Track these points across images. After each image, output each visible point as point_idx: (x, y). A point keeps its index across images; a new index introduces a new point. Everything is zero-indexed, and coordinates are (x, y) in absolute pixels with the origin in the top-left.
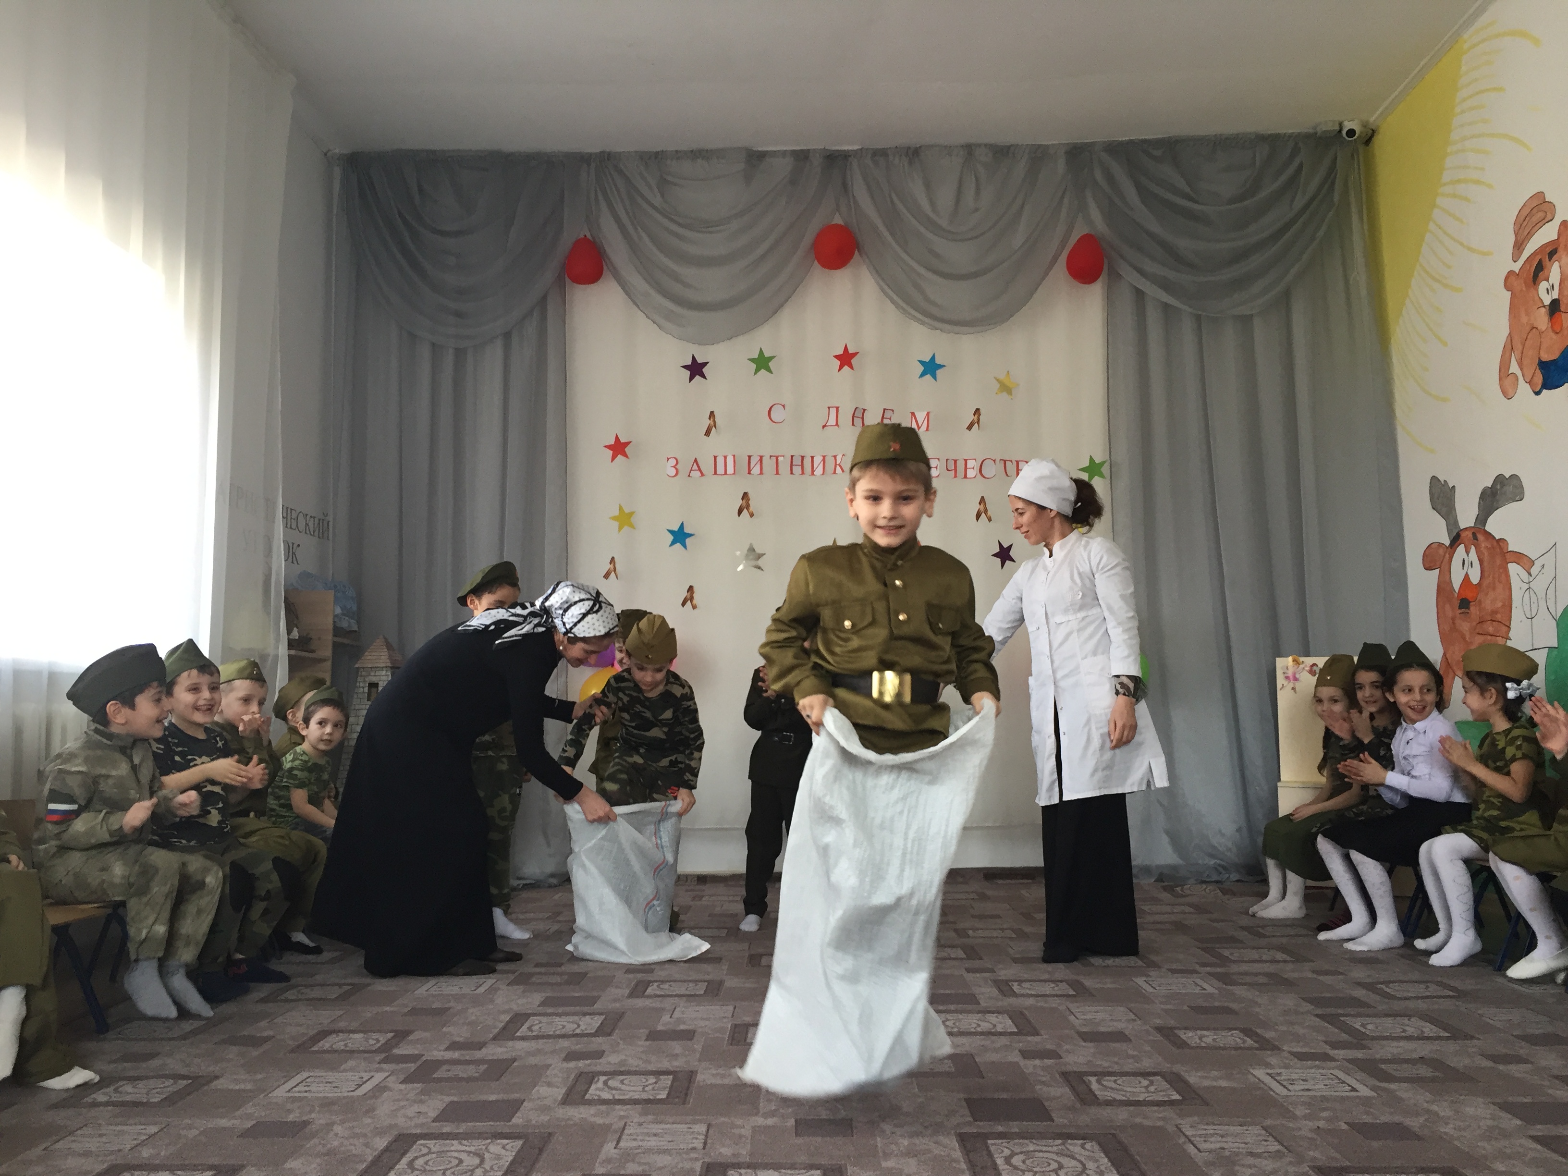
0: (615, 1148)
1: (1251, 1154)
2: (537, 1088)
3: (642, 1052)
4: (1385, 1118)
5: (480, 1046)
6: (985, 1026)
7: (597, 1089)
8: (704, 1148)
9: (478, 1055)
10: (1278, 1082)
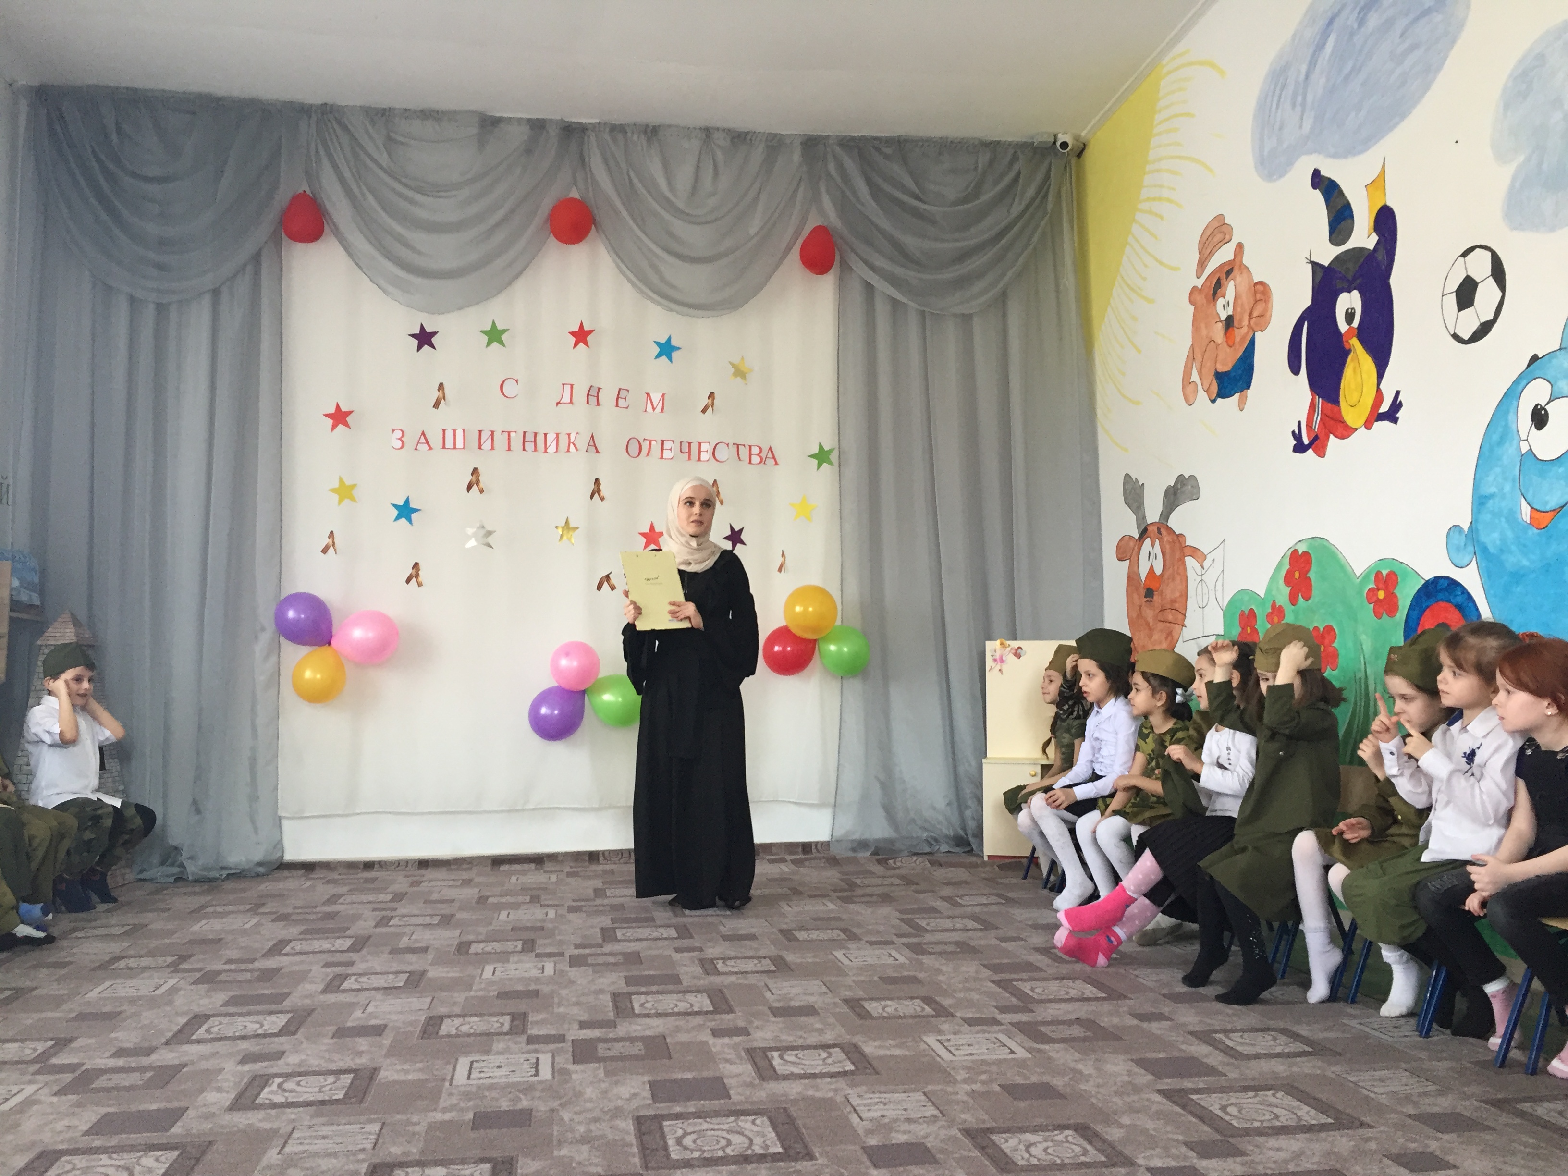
0: (279, 1154)
1: (909, 1120)
2: (205, 1094)
3: (326, 1051)
4: (1034, 1079)
5: (150, 1051)
6: (683, 1006)
7: (271, 1092)
8: (374, 1148)
9: (145, 1061)
10: (946, 1048)
